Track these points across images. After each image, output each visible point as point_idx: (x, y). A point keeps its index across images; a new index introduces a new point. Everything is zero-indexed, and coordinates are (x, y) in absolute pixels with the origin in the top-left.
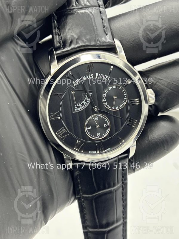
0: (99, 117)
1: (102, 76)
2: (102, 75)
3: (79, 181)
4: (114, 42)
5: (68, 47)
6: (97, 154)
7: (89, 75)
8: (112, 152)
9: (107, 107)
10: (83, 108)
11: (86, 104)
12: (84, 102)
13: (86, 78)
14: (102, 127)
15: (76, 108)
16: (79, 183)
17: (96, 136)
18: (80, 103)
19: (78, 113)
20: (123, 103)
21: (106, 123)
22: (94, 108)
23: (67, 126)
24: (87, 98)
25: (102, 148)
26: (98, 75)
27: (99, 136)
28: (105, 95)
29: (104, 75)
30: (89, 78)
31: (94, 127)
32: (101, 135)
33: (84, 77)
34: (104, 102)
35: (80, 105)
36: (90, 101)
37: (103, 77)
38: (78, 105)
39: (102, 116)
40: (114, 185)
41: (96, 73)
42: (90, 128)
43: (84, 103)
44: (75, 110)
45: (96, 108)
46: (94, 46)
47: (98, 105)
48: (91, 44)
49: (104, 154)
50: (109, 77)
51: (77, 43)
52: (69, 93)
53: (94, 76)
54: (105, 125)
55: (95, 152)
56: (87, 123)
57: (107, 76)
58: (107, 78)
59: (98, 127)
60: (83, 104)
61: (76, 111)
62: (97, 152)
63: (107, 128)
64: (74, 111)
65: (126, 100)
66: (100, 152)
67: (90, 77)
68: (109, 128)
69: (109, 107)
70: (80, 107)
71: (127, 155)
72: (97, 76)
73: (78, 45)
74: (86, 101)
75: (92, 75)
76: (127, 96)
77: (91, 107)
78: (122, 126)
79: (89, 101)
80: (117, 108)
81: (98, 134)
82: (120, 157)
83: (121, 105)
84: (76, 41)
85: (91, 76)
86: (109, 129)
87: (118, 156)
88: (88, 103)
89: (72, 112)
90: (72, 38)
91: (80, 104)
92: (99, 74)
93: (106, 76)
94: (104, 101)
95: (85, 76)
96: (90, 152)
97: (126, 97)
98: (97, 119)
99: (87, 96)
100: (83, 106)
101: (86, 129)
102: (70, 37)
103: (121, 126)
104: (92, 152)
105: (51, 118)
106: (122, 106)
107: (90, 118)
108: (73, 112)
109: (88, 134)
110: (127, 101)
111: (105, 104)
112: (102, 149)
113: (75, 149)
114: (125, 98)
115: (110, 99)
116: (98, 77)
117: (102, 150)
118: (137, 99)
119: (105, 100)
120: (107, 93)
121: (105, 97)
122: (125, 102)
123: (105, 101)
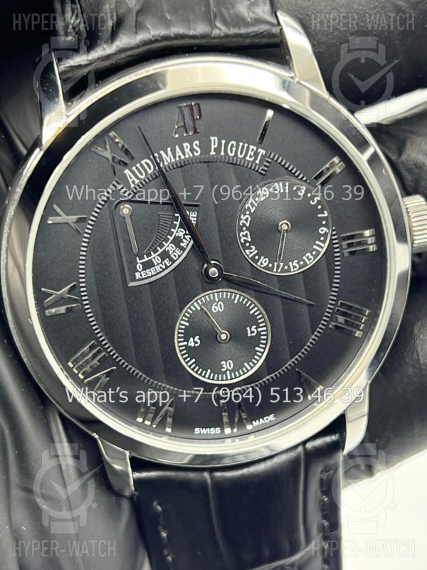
0: (228, 303)
1: (232, 146)
2: (235, 143)
3: (164, 535)
4: (275, 22)
5: (106, 42)
6: (223, 438)
7: (185, 145)
8: (278, 431)
9: (256, 261)
10: (167, 267)
11: (178, 252)
12: (168, 246)
13: (175, 157)
14: (238, 336)
15: (139, 267)
16: (166, 542)
17: (217, 370)
18: (155, 251)
19: (148, 286)
20: (315, 247)
21: (253, 321)
22: (206, 266)
23: (106, 334)
24: (179, 232)
25: (244, 416)
26: (220, 144)
27: (231, 372)
28: (246, 220)
29: (241, 144)
30: (184, 154)
31: (210, 337)
32: (238, 367)
33: (166, 153)
34: (244, 245)
35: (155, 258)
36: (192, 242)
37: (236, 152)
38: (146, 259)
39: (237, 297)
40: (294, 549)
41: (212, 138)
42: (196, 343)
43: (169, 248)
44: (138, 275)
45: (215, 266)
46: (204, 36)
47: (220, 256)
48: (192, 33)
49: (252, 437)
50: (262, 152)
51: (139, 27)
52: (112, 213)
53: (205, 147)
54: (252, 331)
55: (218, 430)
56: (182, 323)
57: (251, 147)
58: (251, 154)
59: (224, 337)
60: (165, 255)
61: (139, 280)
62: (222, 429)
63: (256, 340)
64: (134, 279)
65: (326, 234)
66: (235, 430)
67: (187, 151)
68: (266, 340)
69: (265, 265)
70: (154, 266)
71: (334, 438)
72: (213, 147)
73: (141, 37)
74: (177, 241)
75: (197, 142)
76: (330, 221)
77: (195, 265)
78: (313, 334)
79: (187, 243)
80: (294, 267)
81: (227, 365)
82: (309, 445)
83: (308, 254)
84: (136, 21)
85: (192, 150)
86: (266, 344)
87: (304, 443)
88: (183, 249)
89: (125, 283)
90: (122, 11)
91: (153, 255)
92: (223, 142)
93: (248, 148)
94: (246, 241)
95: (169, 149)
96: (197, 430)
97: (326, 226)
98: (218, 308)
99: (178, 223)
100: (167, 262)
101: (179, 344)
102: (113, 6)
103: (310, 330)
104: (204, 431)
105: (48, 308)
106: (310, 257)
107: (195, 305)
108: (131, 284)
109: (188, 365)
110: (331, 240)
111: (247, 251)
112: (241, 419)
113: (139, 420)
114: (323, 230)
115: (265, 234)
116: (218, 150)
117: (241, 423)
118: (367, 233)
119: (246, 236)
120: (252, 211)
121: (248, 225)
122: (324, 242)
123: (249, 240)
